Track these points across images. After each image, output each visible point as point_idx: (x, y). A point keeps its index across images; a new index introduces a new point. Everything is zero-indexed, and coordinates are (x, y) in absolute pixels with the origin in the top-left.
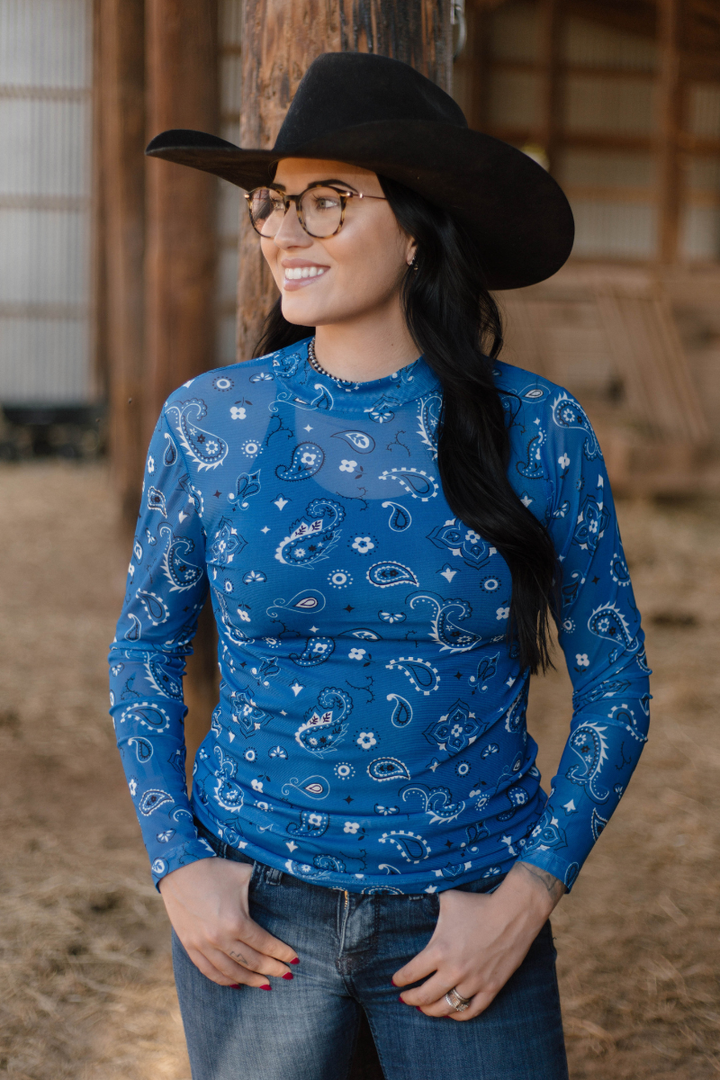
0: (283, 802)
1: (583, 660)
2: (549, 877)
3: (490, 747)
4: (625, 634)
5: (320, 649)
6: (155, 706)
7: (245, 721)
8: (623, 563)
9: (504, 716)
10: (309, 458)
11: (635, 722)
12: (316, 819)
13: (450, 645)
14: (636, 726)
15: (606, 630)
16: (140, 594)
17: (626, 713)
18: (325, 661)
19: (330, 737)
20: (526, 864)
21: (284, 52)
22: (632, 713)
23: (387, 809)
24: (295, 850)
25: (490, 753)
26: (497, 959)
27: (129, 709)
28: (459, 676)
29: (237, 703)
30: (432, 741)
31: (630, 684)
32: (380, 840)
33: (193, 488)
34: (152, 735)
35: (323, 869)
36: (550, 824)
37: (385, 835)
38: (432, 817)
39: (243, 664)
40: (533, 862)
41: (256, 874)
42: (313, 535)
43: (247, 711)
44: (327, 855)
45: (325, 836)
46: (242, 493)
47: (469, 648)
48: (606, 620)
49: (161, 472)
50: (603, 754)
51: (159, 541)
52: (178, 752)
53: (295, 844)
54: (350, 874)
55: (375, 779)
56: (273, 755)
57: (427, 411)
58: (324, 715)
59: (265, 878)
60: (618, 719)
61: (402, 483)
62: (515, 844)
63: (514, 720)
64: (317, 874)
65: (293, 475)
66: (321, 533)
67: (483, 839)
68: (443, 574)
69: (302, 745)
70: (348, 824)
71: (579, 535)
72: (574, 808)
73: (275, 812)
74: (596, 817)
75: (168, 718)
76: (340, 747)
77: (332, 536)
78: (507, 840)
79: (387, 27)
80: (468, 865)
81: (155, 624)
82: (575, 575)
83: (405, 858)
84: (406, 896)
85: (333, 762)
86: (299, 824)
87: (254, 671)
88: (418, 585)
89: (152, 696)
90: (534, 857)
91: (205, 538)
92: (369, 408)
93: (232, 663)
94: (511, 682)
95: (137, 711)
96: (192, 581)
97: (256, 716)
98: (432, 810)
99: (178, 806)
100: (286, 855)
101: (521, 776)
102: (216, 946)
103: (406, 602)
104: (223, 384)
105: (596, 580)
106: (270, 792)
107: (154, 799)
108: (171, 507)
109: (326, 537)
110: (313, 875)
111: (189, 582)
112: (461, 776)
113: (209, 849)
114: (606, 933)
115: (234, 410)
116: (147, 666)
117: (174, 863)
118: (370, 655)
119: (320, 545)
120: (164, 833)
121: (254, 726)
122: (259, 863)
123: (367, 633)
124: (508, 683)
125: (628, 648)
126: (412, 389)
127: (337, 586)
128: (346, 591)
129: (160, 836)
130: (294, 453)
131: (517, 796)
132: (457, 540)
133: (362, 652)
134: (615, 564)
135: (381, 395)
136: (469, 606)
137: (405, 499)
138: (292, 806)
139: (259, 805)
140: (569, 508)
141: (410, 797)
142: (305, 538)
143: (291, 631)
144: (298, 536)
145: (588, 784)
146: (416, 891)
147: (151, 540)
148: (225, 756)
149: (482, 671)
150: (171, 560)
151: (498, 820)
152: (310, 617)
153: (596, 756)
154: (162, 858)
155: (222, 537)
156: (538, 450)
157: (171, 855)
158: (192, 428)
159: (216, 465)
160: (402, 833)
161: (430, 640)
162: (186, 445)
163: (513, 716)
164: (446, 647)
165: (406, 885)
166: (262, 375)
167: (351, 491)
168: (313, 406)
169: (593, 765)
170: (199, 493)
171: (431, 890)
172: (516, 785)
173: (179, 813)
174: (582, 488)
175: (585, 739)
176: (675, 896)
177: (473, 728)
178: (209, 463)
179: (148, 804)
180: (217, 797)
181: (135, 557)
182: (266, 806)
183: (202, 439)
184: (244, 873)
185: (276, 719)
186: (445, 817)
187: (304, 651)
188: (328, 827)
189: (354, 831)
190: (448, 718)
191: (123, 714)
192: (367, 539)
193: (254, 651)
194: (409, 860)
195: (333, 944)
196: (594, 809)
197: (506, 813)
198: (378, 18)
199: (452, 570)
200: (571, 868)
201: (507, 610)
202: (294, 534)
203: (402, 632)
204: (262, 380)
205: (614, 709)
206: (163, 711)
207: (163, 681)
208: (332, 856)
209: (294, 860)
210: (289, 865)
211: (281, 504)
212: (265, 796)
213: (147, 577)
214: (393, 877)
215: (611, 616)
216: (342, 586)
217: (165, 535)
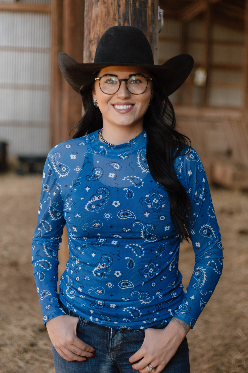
0: (89, 296)
1: (198, 245)
2: (184, 323)
3: (163, 277)
4: (213, 235)
5: (102, 241)
6: (46, 261)
7: (76, 266)
8: (212, 210)
9: (169, 265)
10: (98, 173)
11: (217, 267)
12: (100, 302)
13: (148, 240)
14: (217, 268)
15: (206, 234)
16: (41, 221)
17: (213, 264)
18: (103, 245)
19: (105, 273)
20: (176, 319)
21: (98, 29)
22: (216, 264)
23: (126, 299)
24: (93, 313)
25: (164, 279)
26: (165, 353)
27: (37, 262)
28: (151, 251)
29: (74, 260)
30: (142, 274)
31: (215, 253)
32: (123, 310)
33: (58, 183)
34: (45, 271)
35: (103, 320)
36: (185, 304)
37: (125, 308)
38: (142, 302)
39: (76, 246)
40: (178, 318)
41: (80, 321)
42: (98, 201)
43: (77, 263)
44: (104, 315)
45: (104, 308)
46: (74, 185)
47: (155, 241)
48: (206, 230)
49: (47, 178)
50: (205, 279)
51: (47, 203)
52: (54, 277)
53: (93, 311)
54: (112, 322)
55: (121, 288)
56: (85, 279)
57: (140, 155)
58: (103, 265)
59: (83, 322)
60: (210, 266)
61: (131, 181)
62: (173, 311)
63: (172, 267)
64: (101, 322)
65: (92, 179)
66: (101, 200)
67: (161, 310)
68: (145, 214)
69: (95, 275)
70: (111, 305)
71: (196, 199)
72: (194, 298)
73: (86, 299)
74: (202, 302)
75: (51, 265)
76: (108, 276)
77: (105, 201)
78: (170, 310)
79: (135, 20)
80: (155, 319)
81: (47, 232)
82: (195, 214)
83: (132, 317)
84: (133, 330)
85: (106, 282)
86: (94, 304)
87: (79, 248)
88: (136, 218)
89: (46, 257)
90: (179, 316)
91: (63, 201)
92: (119, 154)
93: (72, 245)
94: (171, 253)
95: (40, 263)
96: (59, 216)
97: (80, 265)
98: (142, 299)
99: (53, 296)
100: (90, 315)
101: (175, 287)
102: (65, 346)
103: (132, 224)
104: (68, 146)
105: (202, 216)
106: (84, 292)
107: (44, 294)
108: (51, 190)
109: (103, 201)
110: (99, 322)
111: (58, 217)
112: (153, 287)
113: (63, 312)
114: (218, 342)
115: (72, 156)
116: (44, 246)
117: (51, 317)
118: (119, 243)
119: (101, 204)
120: (47, 306)
121: (79, 268)
122: (81, 317)
123: (118, 236)
124: (170, 253)
125: (214, 240)
126: (135, 147)
127: (107, 219)
128: (110, 220)
129: (46, 307)
130: (92, 171)
131: (174, 294)
132: (150, 202)
133: (116, 242)
134: (209, 210)
135: (124, 149)
136: (154, 226)
137: (132, 187)
138: (92, 297)
139: (80, 296)
140: (192, 190)
141: (134, 295)
142: (96, 201)
143: (91, 235)
144: (93, 201)
145: (199, 290)
146: (136, 328)
147: (45, 202)
148: (70, 279)
149: (160, 249)
150: (51, 209)
151: (167, 303)
152: (97, 230)
153: (202, 279)
154: (46, 315)
155: (68, 201)
156: (180, 169)
157: (50, 314)
158: (57, 162)
159: (65, 175)
160: (131, 307)
161: (141, 238)
162: (55, 168)
163: (172, 265)
164: (147, 240)
165: (133, 326)
166: (82, 143)
167: (113, 185)
168: (100, 154)
169: (201, 283)
170: (60, 185)
171: (142, 328)
172: (173, 290)
173: (53, 299)
174: (196, 183)
175: (198, 273)
176: (243, 329)
177: (157, 270)
178: (63, 175)
179: (43, 296)
180: (67, 293)
181: (40, 208)
182: (83, 297)
183: (60, 166)
184: (75, 320)
185: (86, 265)
186: (146, 302)
187: (96, 242)
188: (104, 305)
189: (114, 307)
190: (148, 266)
191: (35, 264)
192: (118, 202)
193: (79, 242)
194: (133, 317)
195: (107, 347)
196: (201, 299)
197: (169, 300)
198: (131, 16)
199: (148, 213)
200: (193, 320)
201: (169, 227)
202: (92, 200)
203: (130, 235)
204: (82, 145)
205: (209, 262)
206: (49, 263)
207: (50, 252)
208: (106, 316)
209: (93, 317)
210: (91, 318)
211: (87, 189)
212: (82, 293)
213: (43, 215)
214: (128, 323)
215: (208, 229)
216: (108, 218)
217: (49, 200)
